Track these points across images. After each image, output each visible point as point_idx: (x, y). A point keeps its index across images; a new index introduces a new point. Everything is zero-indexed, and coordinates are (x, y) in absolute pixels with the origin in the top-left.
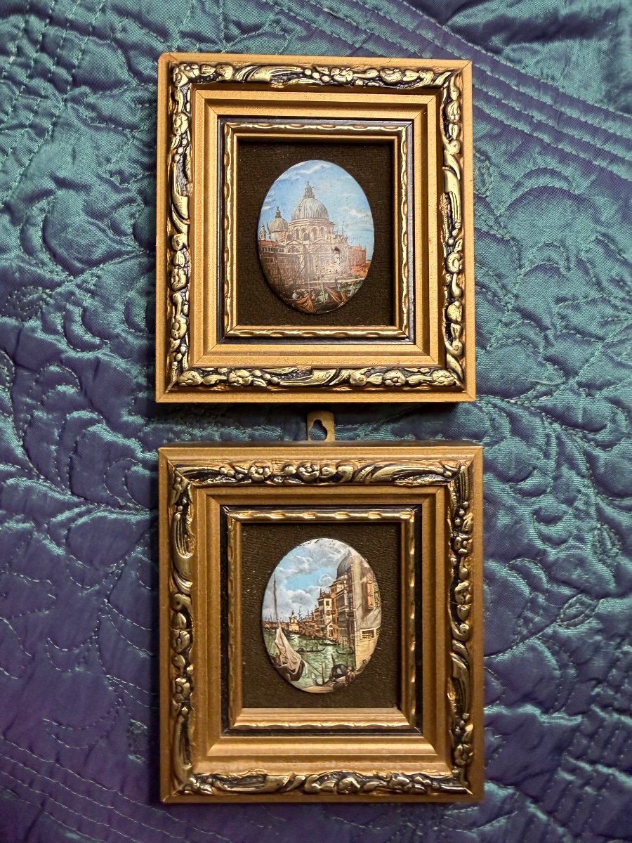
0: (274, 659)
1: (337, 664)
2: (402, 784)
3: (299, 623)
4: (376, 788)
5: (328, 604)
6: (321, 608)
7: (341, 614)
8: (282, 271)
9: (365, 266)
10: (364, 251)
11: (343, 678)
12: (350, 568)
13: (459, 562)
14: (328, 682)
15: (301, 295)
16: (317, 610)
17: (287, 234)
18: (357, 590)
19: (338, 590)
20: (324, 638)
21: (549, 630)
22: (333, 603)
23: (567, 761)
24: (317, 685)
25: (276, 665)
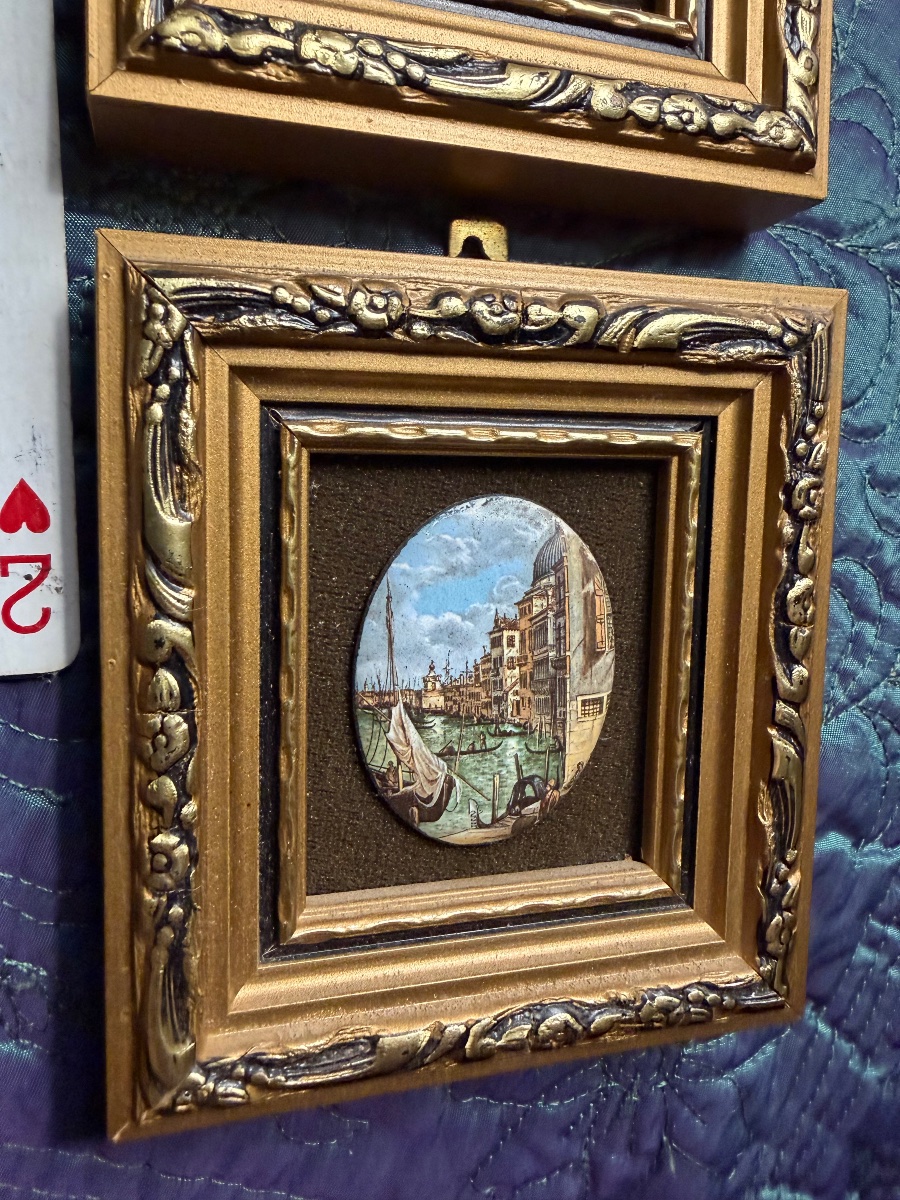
0: (383, 778)
1: (526, 775)
2: (666, 1009)
3: (444, 690)
4: (611, 1026)
5: (511, 643)
6: (495, 653)
7: (538, 664)
11: (536, 805)
12: (561, 560)
13: (798, 536)
14: (502, 818)
16: (487, 659)
18: (576, 608)
19: (536, 610)
20: (501, 719)
21: (876, 695)
22: (522, 641)
23: (871, 929)
24: (480, 825)
25: (386, 791)
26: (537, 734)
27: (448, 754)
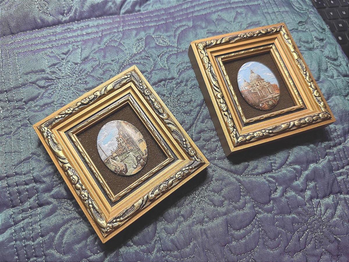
0: (115, 171)
2: (180, 174)
3: (115, 152)
4: (172, 182)
6: (119, 143)
7: (127, 140)
11: (142, 160)
13: (150, 98)
16: (118, 144)
18: (128, 129)
19: (121, 133)
20: (127, 151)
22: (122, 139)
24: (135, 168)
25: (117, 173)
26: (134, 150)
27: (122, 161)
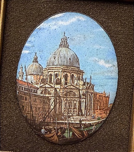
8: (34, 109)
9: (107, 110)
10: (108, 97)
15: (50, 131)
17: (42, 77)
